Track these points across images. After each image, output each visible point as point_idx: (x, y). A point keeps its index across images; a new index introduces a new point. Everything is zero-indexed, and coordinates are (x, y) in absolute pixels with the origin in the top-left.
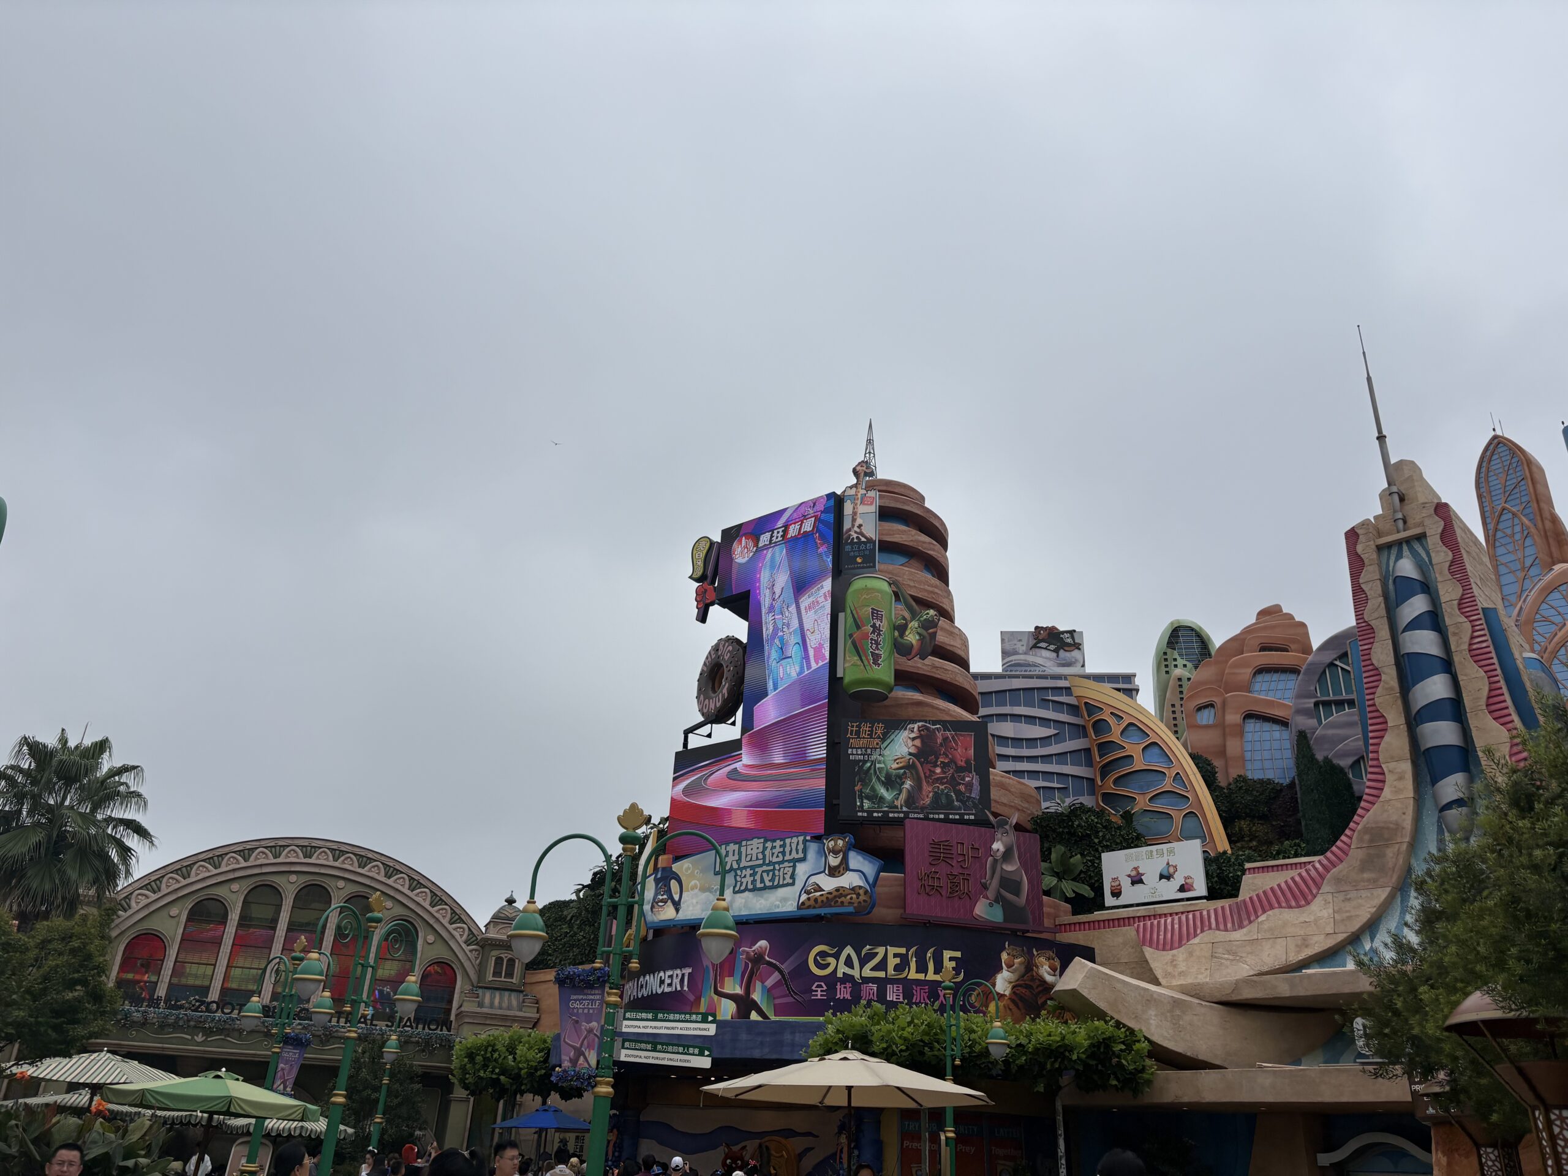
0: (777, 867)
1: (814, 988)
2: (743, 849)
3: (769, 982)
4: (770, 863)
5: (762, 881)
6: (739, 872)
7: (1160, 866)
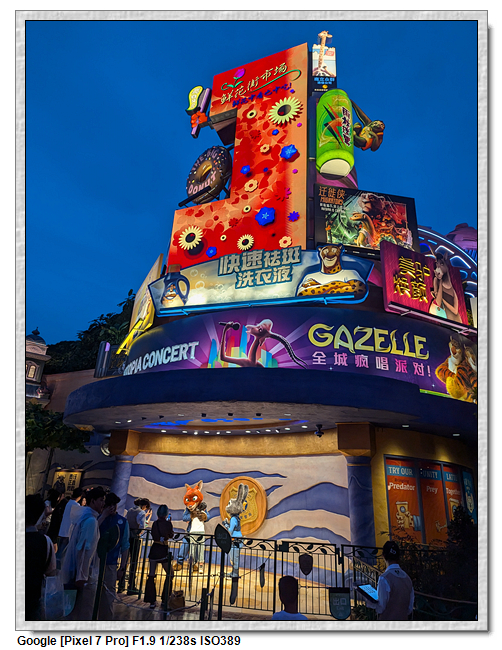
0: (275, 269)
1: (314, 356)
2: (244, 259)
3: (273, 351)
4: (269, 267)
5: (262, 280)
6: (240, 274)
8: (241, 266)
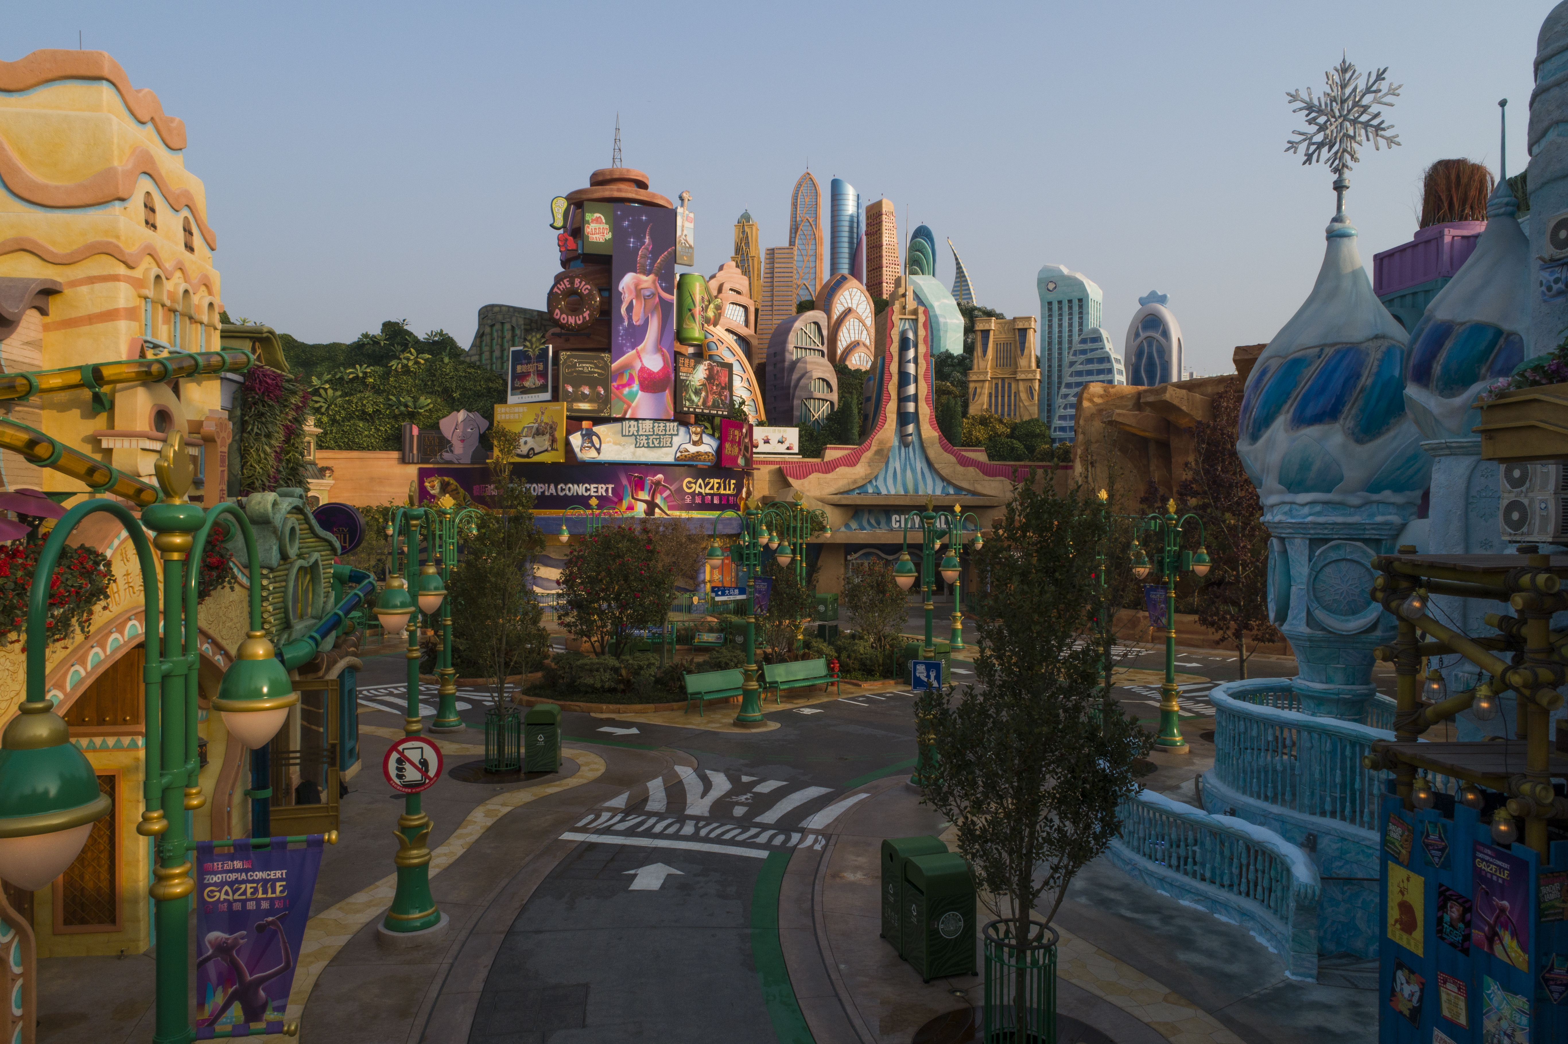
0: (661, 437)
1: (685, 498)
4: (657, 435)
5: (652, 443)
6: (638, 437)
7: (779, 437)
8: (638, 431)
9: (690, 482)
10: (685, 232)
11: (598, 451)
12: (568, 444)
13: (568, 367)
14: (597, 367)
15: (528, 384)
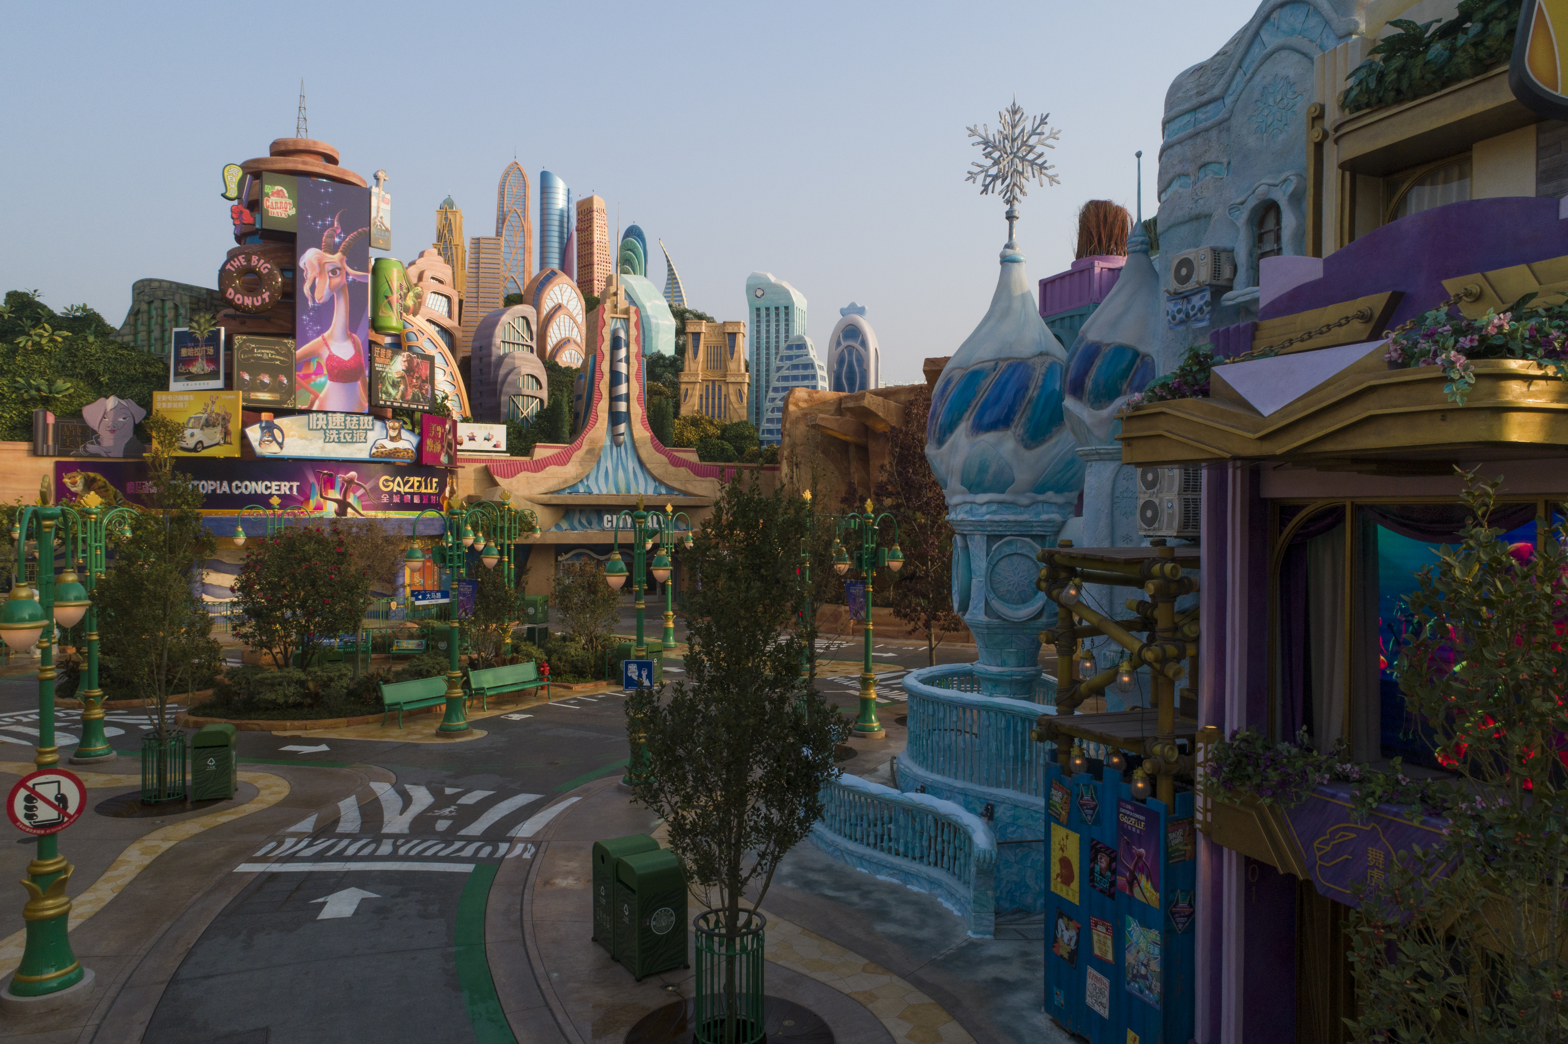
0: (354, 431)
1: (382, 497)
4: (350, 429)
5: (344, 438)
6: (327, 431)
7: (485, 434)
8: (327, 425)
9: (387, 481)
10: (381, 214)
11: (281, 445)
12: (244, 437)
13: (244, 352)
14: (278, 353)
15: (194, 370)
